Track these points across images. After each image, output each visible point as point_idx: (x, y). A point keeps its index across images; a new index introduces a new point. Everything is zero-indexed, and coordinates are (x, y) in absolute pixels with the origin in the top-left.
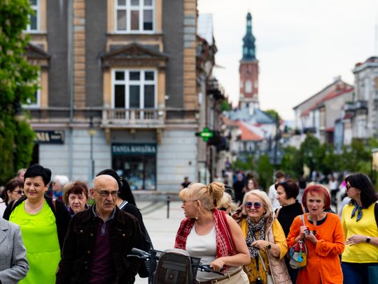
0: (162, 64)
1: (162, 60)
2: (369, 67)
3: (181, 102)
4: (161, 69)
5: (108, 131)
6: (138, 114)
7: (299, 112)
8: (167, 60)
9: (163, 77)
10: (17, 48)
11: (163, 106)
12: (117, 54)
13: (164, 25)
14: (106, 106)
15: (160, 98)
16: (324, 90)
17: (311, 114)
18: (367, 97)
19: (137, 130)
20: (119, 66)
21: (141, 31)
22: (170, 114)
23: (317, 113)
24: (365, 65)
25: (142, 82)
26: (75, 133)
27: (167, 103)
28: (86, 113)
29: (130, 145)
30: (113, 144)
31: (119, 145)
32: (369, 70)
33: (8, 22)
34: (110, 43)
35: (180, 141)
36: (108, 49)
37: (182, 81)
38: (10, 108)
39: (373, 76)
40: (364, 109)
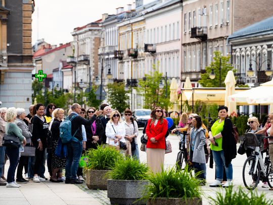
0: (5, 17)
1: (4, 13)
2: (90, 30)
3: (21, 49)
4: (3, 21)
8: (8, 14)
9: (5, 27)
11: (5, 52)
15: (2, 44)
18: (88, 52)
22: (11, 59)
24: (87, 29)
27: (8, 49)
32: (90, 32)
35: (19, 81)
37: (21, 31)
39: (93, 37)
40: (86, 61)
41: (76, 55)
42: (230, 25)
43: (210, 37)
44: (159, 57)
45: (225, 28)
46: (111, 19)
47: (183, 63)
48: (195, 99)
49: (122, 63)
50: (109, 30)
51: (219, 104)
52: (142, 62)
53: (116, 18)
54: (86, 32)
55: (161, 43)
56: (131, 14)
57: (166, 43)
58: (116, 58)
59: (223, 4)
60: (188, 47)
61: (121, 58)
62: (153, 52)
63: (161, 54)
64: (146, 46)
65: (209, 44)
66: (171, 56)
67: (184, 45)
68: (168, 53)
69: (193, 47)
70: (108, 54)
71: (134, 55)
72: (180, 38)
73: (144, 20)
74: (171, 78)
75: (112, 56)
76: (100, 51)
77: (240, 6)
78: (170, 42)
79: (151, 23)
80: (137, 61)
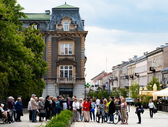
0: (75, 64)
3: (80, 76)
4: (74, 66)
5: (58, 84)
6: (67, 79)
7: (93, 80)
8: (76, 63)
9: (75, 68)
10: (41, 57)
11: (75, 77)
12: (61, 61)
13: (75, 52)
14: (58, 77)
15: (74, 74)
16: (100, 74)
17: (97, 81)
18: (117, 76)
19: (67, 84)
20: (62, 65)
21: (68, 54)
22: (77, 79)
23: (99, 81)
25: (69, 70)
26: (48, 85)
27: (76, 76)
28: (52, 79)
29: (65, 89)
30: (60, 88)
31: (62, 89)
32: (118, 68)
33: (38, 49)
34: (59, 58)
35: (80, 87)
36: (58, 60)
37: (81, 69)
38: (39, 76)
39: (119, 70)
40: (116, 79)
41: (113, 77)
42: (162, 66)
43: (156, 71)
44: (140, 78)
45: (161, 68)
46: (125, 63)
47: (148, 80)
48: (143, 94)
49: (128, 80)
50: (124, 67)
51: (150, 96)
52: (135, 80)
53: (126, 63)
54: (116, 68)
55: (141, 73)
56: (131, 61)
57: (142, 73)
58: (126, 78)
59: (160, 58)
60: (149, 74)
61: (128, 78)
62: (138, 76)
63: (141, 77)
64: (136, 74)
65: (156, 73)
66: (144, 77)
67: (148, 73)
68: (143, 76)
69: (151, 74)
70: (123, 77)
71: (132, 77)
72: (147, 71)
73: (135, 64)
74: (144, 86)
75: (125, 78)
76: (121, 76)
77: (166, 59)
78: (143, 72)
79: (138, 65)
80: (133, 79)
